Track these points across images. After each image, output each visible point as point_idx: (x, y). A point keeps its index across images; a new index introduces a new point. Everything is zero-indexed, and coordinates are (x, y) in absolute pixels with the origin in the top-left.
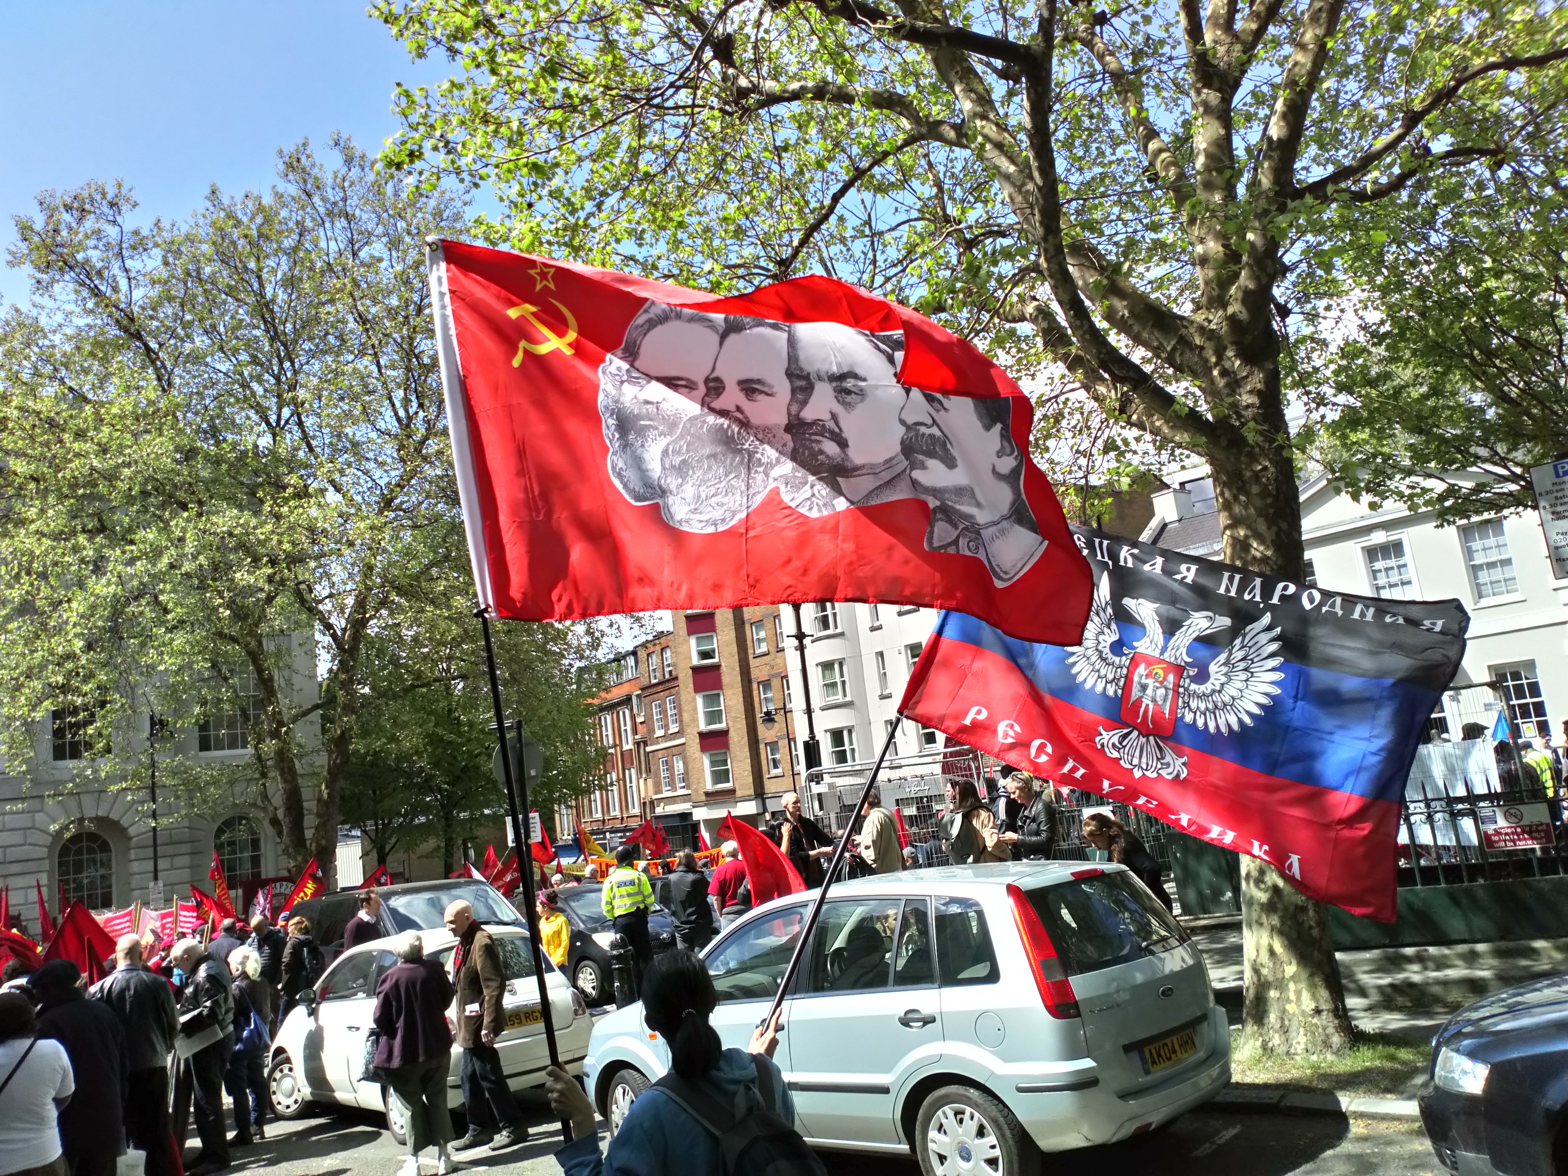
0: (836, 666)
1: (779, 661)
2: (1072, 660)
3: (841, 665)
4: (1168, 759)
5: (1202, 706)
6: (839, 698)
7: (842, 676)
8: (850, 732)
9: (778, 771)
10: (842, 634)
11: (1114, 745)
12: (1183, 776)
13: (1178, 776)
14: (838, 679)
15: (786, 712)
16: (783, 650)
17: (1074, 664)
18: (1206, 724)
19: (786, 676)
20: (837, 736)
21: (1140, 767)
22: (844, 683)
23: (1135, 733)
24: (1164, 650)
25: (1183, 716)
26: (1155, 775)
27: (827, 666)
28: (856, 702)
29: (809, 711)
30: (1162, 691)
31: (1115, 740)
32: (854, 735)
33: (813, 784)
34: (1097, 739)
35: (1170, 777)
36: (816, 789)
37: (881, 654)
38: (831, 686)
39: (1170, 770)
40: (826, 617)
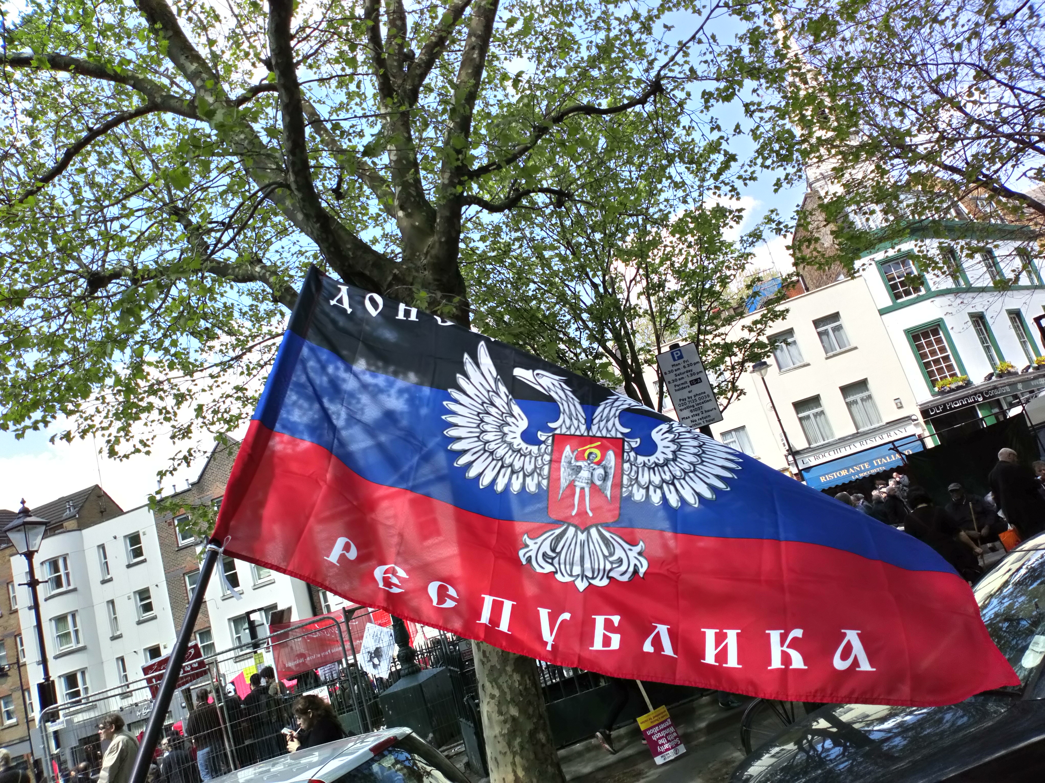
0: (70, 619)
1: (12, 622)
2: (463, 461)
3: (74, 616)
4: (619, 553)
5: (656, 480)
6: (73, 645)
7: (75, 625)
8: (83, 673)
9: (13, 721)
10: (75, 590)
11: (545, 555)
12: (642, 571)
13: (636, 572)
14: (71, 629)
15: (20, 666)
16: (16, 611)
17: (469, 465)
18: (664, 498)
19: (20, 634)
20: (71, 680)
21: (583, 576)
22: (76, 632)
23: (572, 530)
24: (589, 422)
25: (631, 495)
26: (605, 582)
27: (60, 620)
28: (88, 647)
29: (44, 662)
30: (600, 471)
31: (546, 548)
32: (87, 676)
33: (49, 724)
34: (521, 553)
35: (625, 578)
36: (52, 727)
37: (112, 602)
38: (65, 637)
39: (623, 568)
40: (59, 577)
